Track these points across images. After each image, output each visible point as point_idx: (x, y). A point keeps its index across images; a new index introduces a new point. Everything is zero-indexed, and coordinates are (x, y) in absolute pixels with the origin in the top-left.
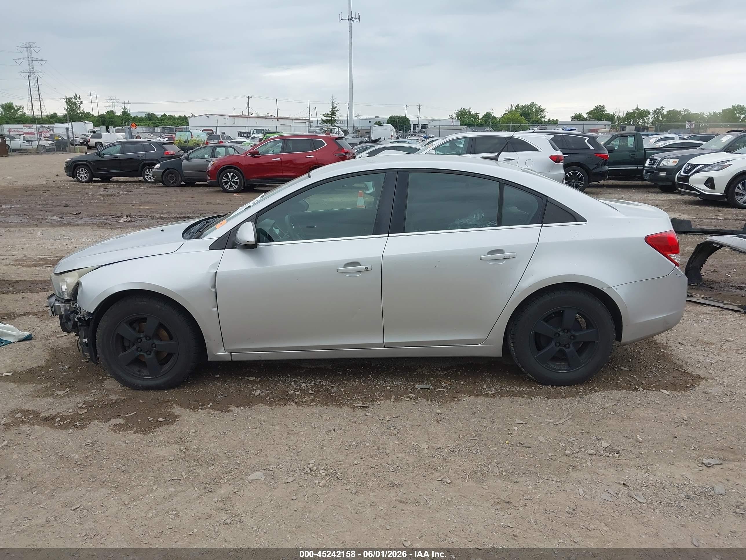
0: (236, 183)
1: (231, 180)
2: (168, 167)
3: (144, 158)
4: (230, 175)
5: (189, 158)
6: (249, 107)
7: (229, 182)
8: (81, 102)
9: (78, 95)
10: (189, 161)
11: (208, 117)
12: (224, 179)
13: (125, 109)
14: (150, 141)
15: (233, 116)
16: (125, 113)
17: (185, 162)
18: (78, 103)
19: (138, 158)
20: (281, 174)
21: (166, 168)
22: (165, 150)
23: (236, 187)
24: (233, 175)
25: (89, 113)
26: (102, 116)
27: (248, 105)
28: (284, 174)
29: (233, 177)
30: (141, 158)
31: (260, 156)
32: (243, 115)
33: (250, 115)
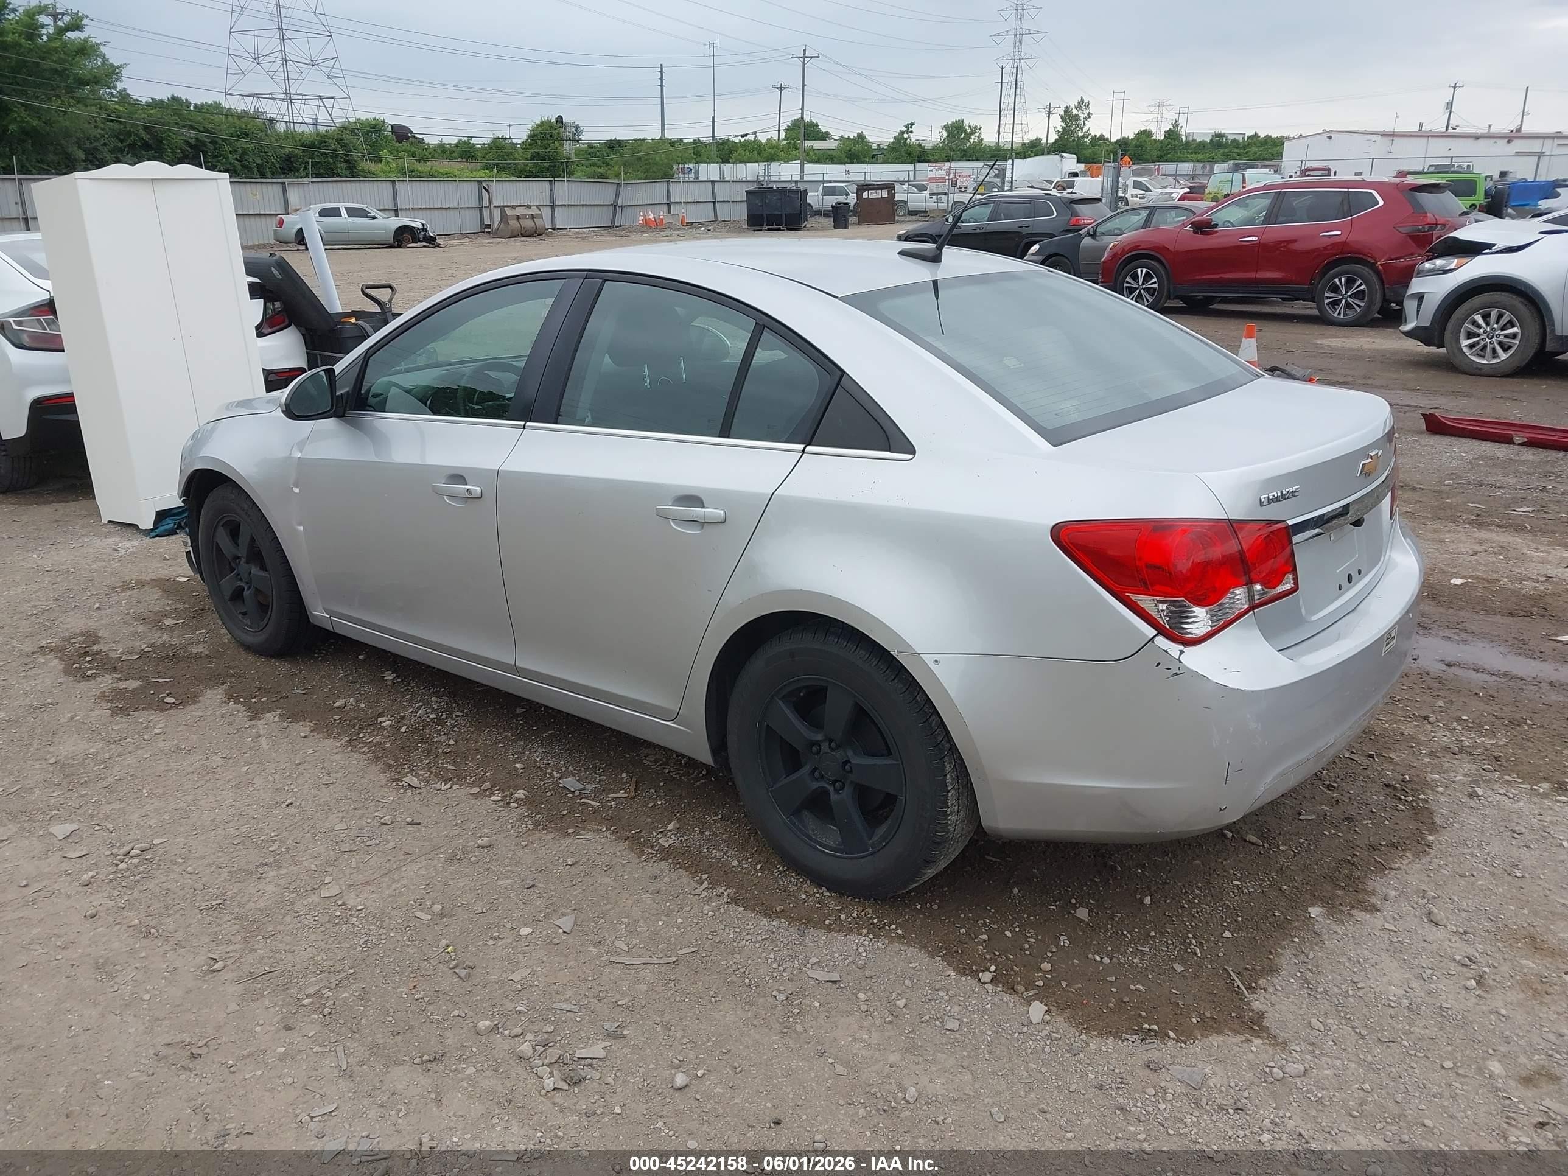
0: (1152, 291)
1: (1143, 284)
2: (1053, 251)
3: (1029, 230)
4: (1141, 272)
5: (1098, 234)
6: (1451, 112)
7: (1137, 289)
8: (1089, 115)
9: (1086, 101)
10: (1096, 240)
11: (1330, 138)
12: (1128, 282)
13: (1176, 124)
14: (1050, 194)
15: (1392, 135)
16: (1172, 135)
17: (1087, 241)
18: (1082, 117)
19: (1019, 230)
20: (1252, 275)
21: (1048, 253)
22: (1075, 214)
23: (1151, 300)
24: (1147, 274)
25: (1102, 137)
26: (1123, 143)
27: (1450, 105)
28: (1259, 275)
29: (1148, 277)
30: (1025, 231)
31: (1217, 232)
32: (1420, 130)
33: (1450, 130)
